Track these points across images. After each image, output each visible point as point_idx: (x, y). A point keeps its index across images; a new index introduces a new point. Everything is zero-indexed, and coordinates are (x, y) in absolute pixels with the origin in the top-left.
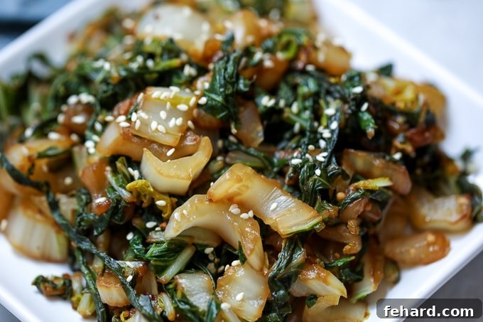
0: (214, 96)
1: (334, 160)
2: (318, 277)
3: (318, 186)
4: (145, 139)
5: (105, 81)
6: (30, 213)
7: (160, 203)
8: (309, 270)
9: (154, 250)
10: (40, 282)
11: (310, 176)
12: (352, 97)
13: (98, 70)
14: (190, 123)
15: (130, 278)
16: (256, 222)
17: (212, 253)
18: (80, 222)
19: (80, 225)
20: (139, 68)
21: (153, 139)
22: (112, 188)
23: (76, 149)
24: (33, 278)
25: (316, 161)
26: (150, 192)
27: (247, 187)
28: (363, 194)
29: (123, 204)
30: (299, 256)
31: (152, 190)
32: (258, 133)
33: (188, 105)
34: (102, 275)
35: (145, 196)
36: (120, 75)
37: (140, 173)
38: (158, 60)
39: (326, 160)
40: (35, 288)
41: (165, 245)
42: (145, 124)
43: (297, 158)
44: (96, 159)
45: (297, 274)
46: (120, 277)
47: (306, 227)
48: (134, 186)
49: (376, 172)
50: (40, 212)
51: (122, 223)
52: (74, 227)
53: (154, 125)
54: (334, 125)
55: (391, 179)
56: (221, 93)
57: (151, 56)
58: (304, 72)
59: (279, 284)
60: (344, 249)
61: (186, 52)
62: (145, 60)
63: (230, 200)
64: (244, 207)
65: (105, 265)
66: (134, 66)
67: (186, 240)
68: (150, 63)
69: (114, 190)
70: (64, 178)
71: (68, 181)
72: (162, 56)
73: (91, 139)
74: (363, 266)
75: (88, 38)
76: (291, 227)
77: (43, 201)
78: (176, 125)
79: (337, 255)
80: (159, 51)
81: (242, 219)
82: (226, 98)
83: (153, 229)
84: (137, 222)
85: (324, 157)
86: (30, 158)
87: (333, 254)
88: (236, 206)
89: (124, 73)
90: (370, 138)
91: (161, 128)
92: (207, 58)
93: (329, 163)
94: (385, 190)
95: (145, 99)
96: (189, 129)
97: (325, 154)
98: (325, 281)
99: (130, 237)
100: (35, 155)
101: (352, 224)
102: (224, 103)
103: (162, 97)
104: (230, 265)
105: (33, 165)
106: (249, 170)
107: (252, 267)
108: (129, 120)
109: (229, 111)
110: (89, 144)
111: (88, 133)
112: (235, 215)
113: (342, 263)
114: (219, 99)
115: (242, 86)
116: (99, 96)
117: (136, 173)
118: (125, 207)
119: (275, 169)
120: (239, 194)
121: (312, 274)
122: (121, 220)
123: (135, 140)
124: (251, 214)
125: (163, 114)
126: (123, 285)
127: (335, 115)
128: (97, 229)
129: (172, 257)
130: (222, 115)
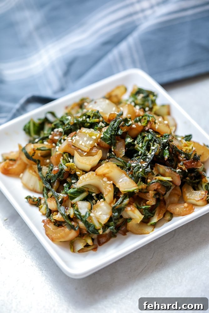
0: (106, 134)
1: (149, 167)
2: (131, 210)
3: (140, 175)
4: (77, 147)
5: (68, 124)
6: (31, 171)
7: (78, 173)
8: (128, 207)
9: (71, 190)
10: (29, 198)
11: (138, 171)
12: (162, 143)
13: (67, 120)
14: (96, 144)
15: (60, 200)
16: (113, 185)
17: (95, 196)
18: (47, 176)
19: (47, 178)
20: (83, 120)
21: (79, 148)
22: (61, 165)
23: (53, 149)
24: (26, 196)
25: (142, 165)
26: (75, 168)
27: (112, 171)
28: (157, 181)
29: (64, 171)
30: (126, 201)
31: (75, 167)
32: (123, 152)
33: (96, 137)
34: (51, 198)
35: (73, 169)
36: (74, 122)
37: (73, 161)
38: (91, 118)
39: (146, 166)
40: (26, 200)
41: (76, 189)
42: (77, 141)
43: (135, 163)
44: (58, 153)
45: (124, 208)
46: (56, 199)
47: (131, 190)
48: (69, 164)
49: (167, 174)
50: (35, 172)
51: (62, 179)
52: (44, 178)
53: (81, 142)
54: (153, 153)
55: (172, 178)
56: (109, 133)
57: (89, 117)
58: (148, 131)
59: (116, 210)
60: (147, 203)
61: (102, 117)
62: (86, 118)
63: (104, 175)
64: (109, 179)
65: (53, 194)
66: (81, 120)
67: (86, 189)
68: (88, 119)
69: (62, 166)
70: (46, 160)
71: (48, 161)
72: (93, 117)
73: (58, 146)
74: (155, 211)
75: (72, 108)
76: (124, 189)
77: (36, 167)
78: (89, 143)
79: (144, 204)
80: (92, 115)
81: (107, 183)
82: (111, 136)
83: (74, 183)
84: (68, 180)
85: (146, 165)
86: (34, 150)
87: (143, 204)
88: (106, 178)
89: (75, 121)
90: (166, 160)
91: (83, 144)
92: (110, 121)
93: (147, 167)
94: (168, 182)
95: (80, 132)
96: (95, 146)
97: (146, 164)
98: (133, 211)
99: (65, 185)
100: (36, 148)
101: (151, 193)
102: (110, 138)
103: (86, 132)
104: (100, 201)
105: (35, 153)
106: (115, 165)
107: (107, 203)
108: (72, 139)
109: (112, 141)
110: (57, 147)
111: (58, 143)
112: (105, 182)
113: (144, 207)
114: (108, 136)
115: (120, 132)
116: (65, 130)
117: (71, 160)
118: (64, 172)
119: (127, 168)
120: (108, 174)
121: (129, 209)
122: (62, 178)
123: (72, 147)
124: (111, 182)
125: (85, 139)
126: (56, 202)
127: (155, 149)
128: (53, 180)
129: (78, 194)
130: (108, 142)
